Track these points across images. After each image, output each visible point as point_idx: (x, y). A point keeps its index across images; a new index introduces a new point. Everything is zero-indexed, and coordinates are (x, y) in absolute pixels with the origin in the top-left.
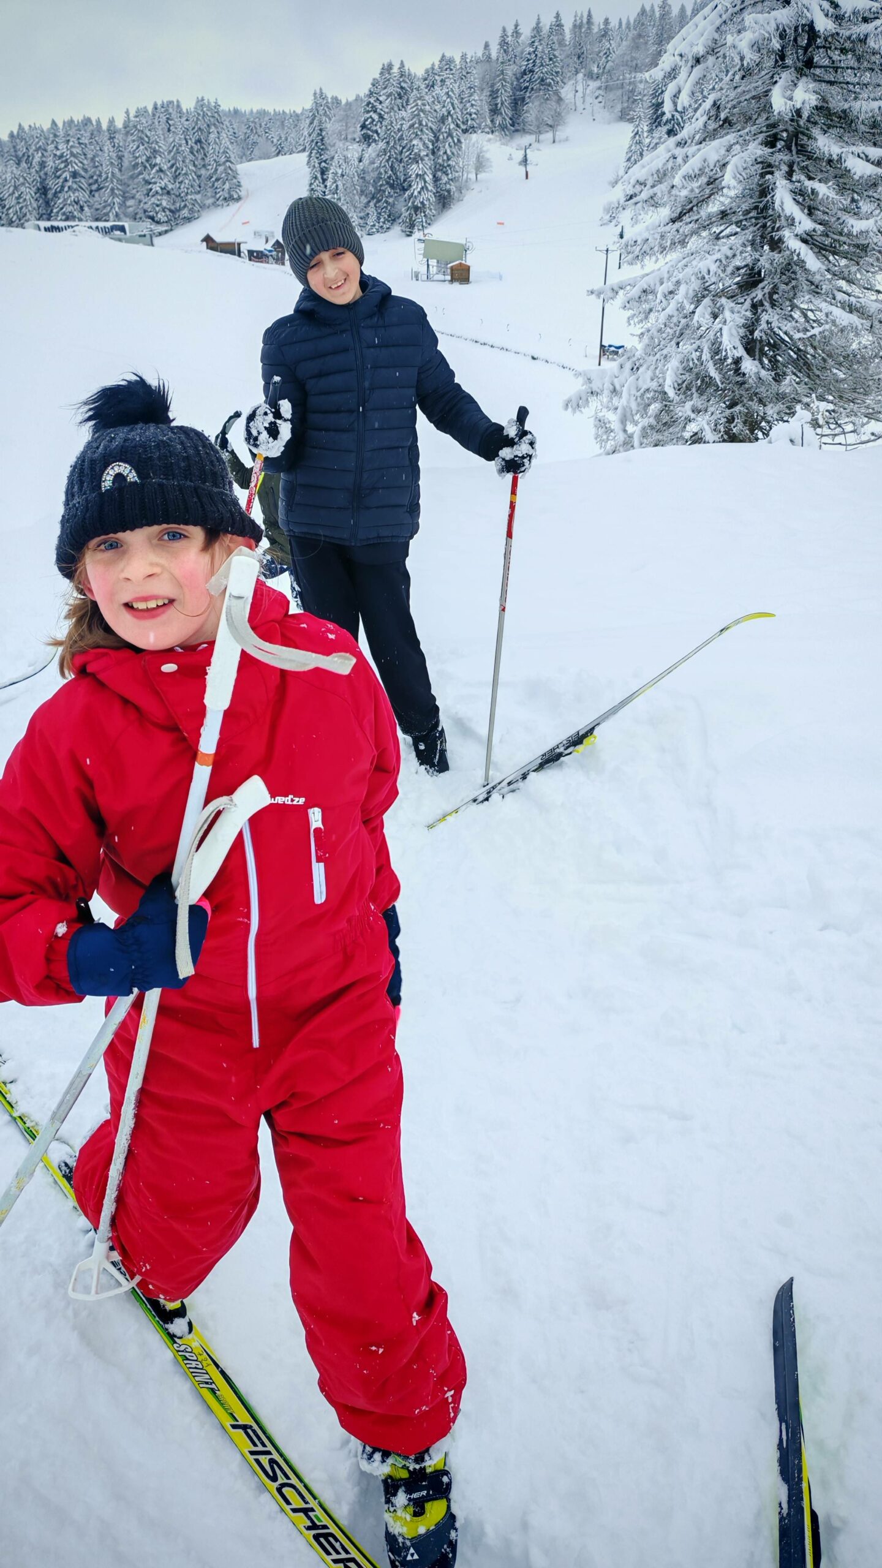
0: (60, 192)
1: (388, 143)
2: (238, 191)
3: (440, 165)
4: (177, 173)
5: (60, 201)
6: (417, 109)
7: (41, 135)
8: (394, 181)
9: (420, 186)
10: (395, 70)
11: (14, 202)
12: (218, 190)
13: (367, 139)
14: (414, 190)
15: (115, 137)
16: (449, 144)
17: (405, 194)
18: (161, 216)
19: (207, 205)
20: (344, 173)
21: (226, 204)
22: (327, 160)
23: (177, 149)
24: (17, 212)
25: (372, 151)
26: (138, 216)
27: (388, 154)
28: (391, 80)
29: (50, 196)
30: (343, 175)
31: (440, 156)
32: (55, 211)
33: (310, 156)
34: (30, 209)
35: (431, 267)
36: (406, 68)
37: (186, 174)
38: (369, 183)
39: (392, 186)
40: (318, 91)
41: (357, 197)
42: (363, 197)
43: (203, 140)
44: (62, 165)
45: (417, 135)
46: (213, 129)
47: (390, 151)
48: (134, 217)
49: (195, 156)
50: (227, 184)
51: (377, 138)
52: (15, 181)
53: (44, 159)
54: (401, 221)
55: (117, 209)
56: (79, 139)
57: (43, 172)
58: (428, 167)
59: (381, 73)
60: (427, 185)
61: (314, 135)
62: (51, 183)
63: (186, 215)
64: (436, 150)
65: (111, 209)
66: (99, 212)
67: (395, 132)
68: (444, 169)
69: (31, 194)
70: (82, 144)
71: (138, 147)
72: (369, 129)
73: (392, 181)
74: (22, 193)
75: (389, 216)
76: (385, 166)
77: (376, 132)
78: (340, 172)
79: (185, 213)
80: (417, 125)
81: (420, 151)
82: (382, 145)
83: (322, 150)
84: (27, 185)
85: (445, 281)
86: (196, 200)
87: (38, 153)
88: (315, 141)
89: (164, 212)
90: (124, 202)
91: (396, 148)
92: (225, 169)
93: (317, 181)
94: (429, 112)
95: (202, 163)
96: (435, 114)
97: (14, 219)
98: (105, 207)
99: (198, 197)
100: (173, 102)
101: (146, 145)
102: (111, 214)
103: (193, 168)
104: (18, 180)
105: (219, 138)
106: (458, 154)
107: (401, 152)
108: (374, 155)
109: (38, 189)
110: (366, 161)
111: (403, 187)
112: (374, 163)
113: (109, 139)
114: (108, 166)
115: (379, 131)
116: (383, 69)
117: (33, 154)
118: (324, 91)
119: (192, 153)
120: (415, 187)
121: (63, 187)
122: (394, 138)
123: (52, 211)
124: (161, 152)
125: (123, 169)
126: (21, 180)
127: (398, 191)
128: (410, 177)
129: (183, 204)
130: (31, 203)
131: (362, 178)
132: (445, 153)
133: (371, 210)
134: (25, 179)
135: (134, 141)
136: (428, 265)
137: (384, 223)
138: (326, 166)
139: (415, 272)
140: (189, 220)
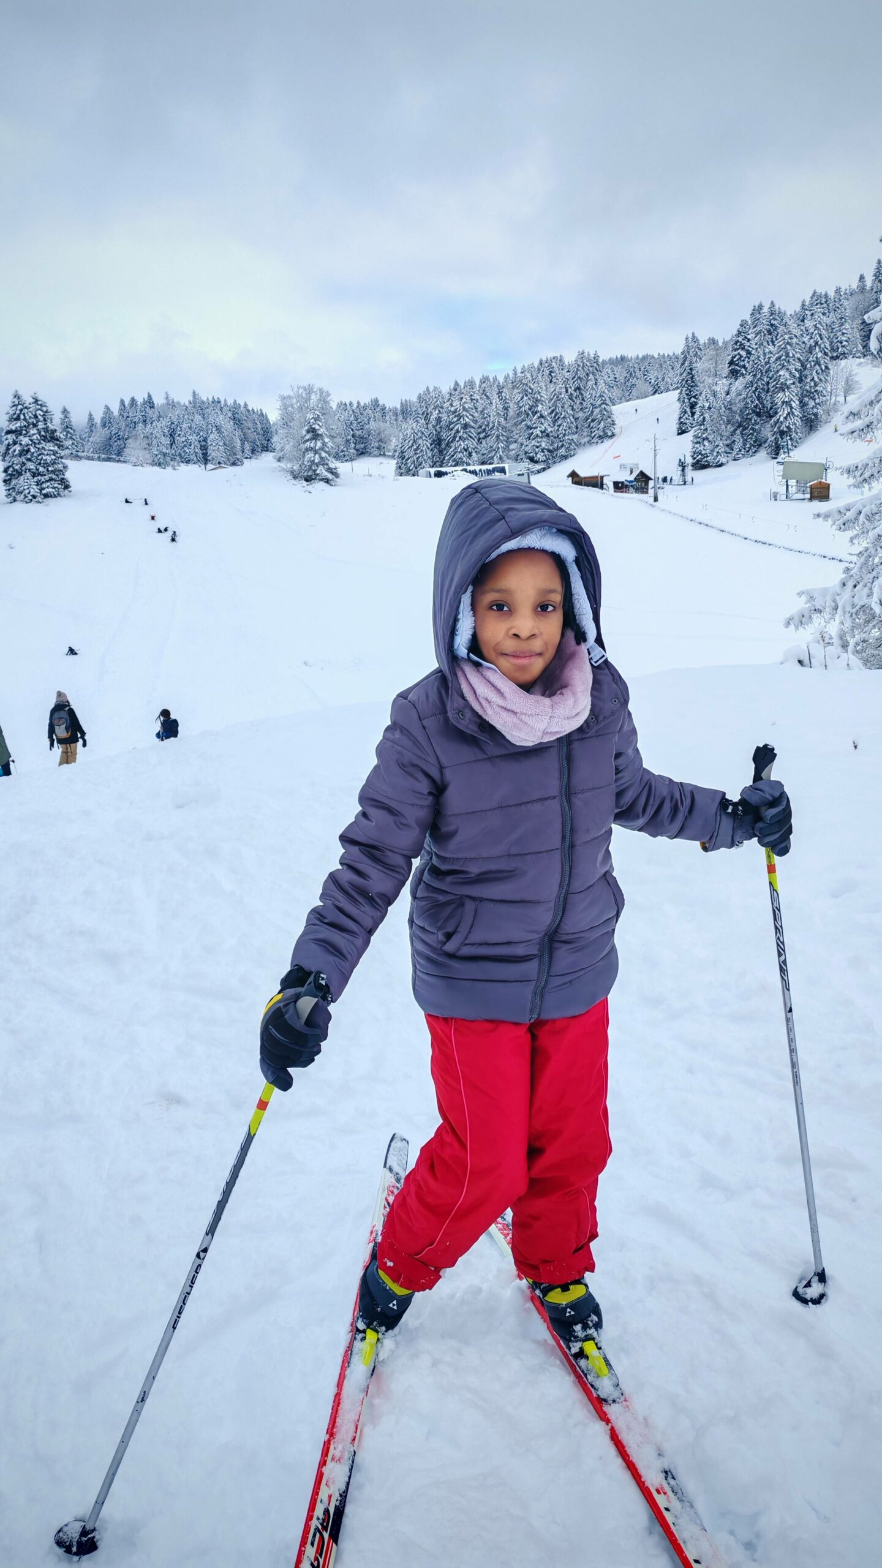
0: (452, 442)
1: (755, 376)
2: (612, 429)
3: (807, 391)
4: (557, 417)
5: (452, 450)
6: (784, 343)
7: (439, 395)
8: (760, 409)
9: (786, 412)
10: (765, 310)
11: (413, 453)
12: (593, 430)
13: (734, 374)
14: (780, 416)
15: (502, 392)
16: (816, 372)
17: (771, 420)
18: (540, 456)
19: (583, 443)
20: (711, 406)
21: (600, 441)
22: (696, 395)
23: (557, 397)
24: (414, 461)
25: (739, 384)
26: (519, 457)
27: (755, 386)
28: (761, 319)
29: (443, 446)
30: (710, 408)
31: (807, 383)
32: (446, 458)
33: (681, 393)
34: (425, 458)
35: (790, 487)
36: (777, 307)
37: (564, 418)
38: (735, 413)
39: (758, 415)
40: (690, 336)
41: (723, 427)
42: (730, 425)
43: (581, 387)
44: (456, 419)
45: (783, 366)
46: (591, 376)
47: (757, 383)
48: (516, 459)
49: (574, 401)
50: (602, 423)
51: (744, 372)
52: (414, 436)
53: (440, 415)
54: (767, 445)
55: (501, 453)
56: (471, 395)
57: (439, 426)
58: (794, 394)
59: (752, 314)
60: (794, 410)
61: (685, 374)
62: (444, 435)
63: (563, 453)
64: (803, 378)
65: (496, 452)
66: (485, 456)
67: (762, 366)
68: (812, 395)
69: (427, 446)
70: (474, 399)
71: (522, 398)
72: (737, 365)
73: (758, 410)
74: (419, 445)
75: (755, 442)
76: (752, 396)
77: (744, 366)
78: (707, 405)
79: (562, 451)
80: (784, 357)
81: (786, 380)
82: (749, 378)
83: (692, 386)
84: (424, 438)
85: (804, 499)
86: (572, 439)
87: (435, 411)
88: (686, 380)
89: (543, 452)
90: (508, 447)
91: (763, 380)
92: (600, 411)
93: (686, 415)
94: (798, 344)
95: (581, 407)
96: (803, 346)
97: (411, 468)
98: (490, 452)
99: (575, 437)
100: (557, 357)
101: (529, 396)
102: (495, 457)
103: (571, 412)
104: (417, 435)
105: (596, 384)
106: (826, 380)
107: (768, 383)
108: (740, 388)
109: (434, 441)
110: (733, 394)
111: (770, 414)
112: (740, 395)
113: (497, 394)
114: (495, 416)
115: (747, 365)
116: (754, 310)
117: (431, 412)
118: (696, 336)
119: (571, 399)
120: (781, 413)
121: (455, 437)
122: (761, 371)
123: (444, 458)
124: (542, 401)
125: (508, 418)
126: (420, 434)
127: (765, 418)
128: (776, 405)
129: (560, 444)
130: (426, 452)
131: (729, 409)
132: (813, 379)
133: (738, 438)
134: (423, 433)
135: (519, 393)
136: (787, 485)
137: (750, 448)
138: (695, 400)
139: (774, 493)
140: (565, 457)
